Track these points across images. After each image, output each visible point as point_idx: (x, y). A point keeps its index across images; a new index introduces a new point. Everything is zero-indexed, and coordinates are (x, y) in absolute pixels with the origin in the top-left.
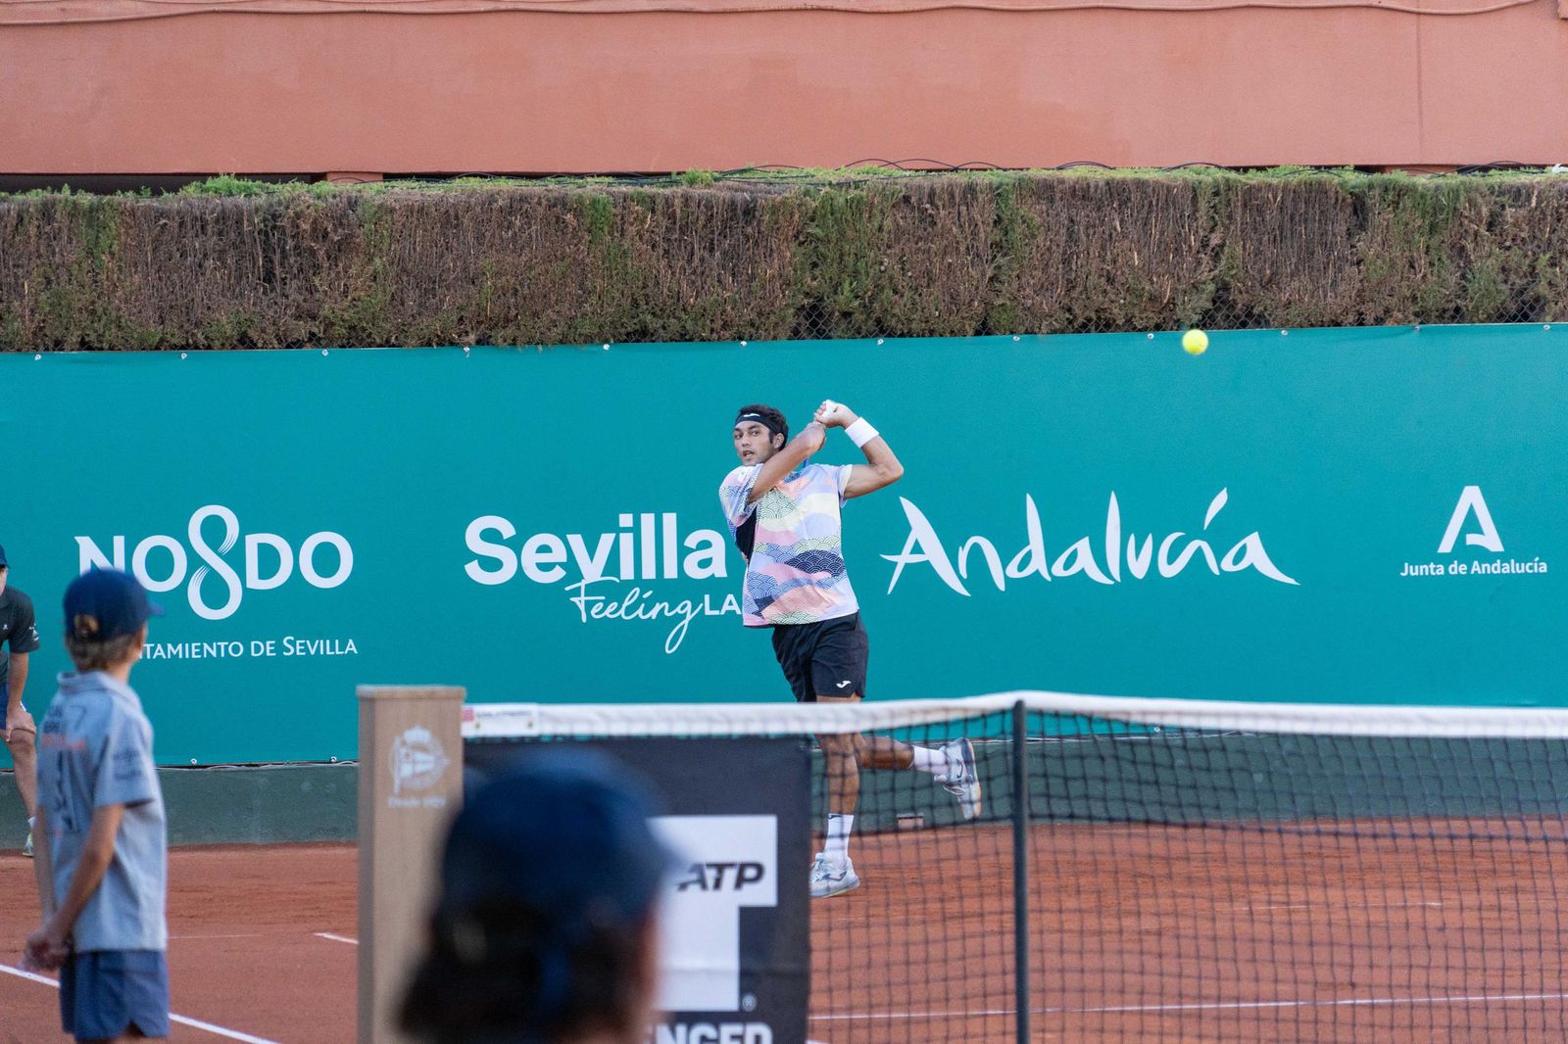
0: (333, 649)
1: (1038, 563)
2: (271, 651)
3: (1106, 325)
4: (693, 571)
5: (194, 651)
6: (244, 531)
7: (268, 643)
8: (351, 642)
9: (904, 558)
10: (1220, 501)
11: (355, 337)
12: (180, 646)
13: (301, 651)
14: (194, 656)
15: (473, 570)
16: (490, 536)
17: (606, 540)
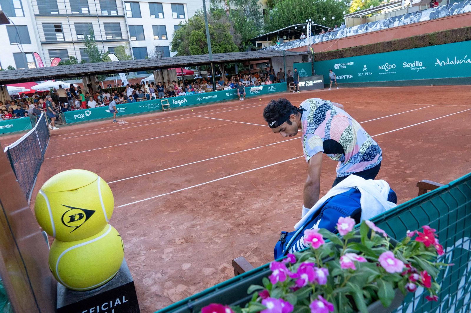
1: (448, 63)
3: (456, 42)
4: (420, 66)
6: (389, 65)
9: (437, 63)
10: (466, 56)
11: (396, 50)
15: (404, 66)
16: (405, 64)
17: (413, 64)
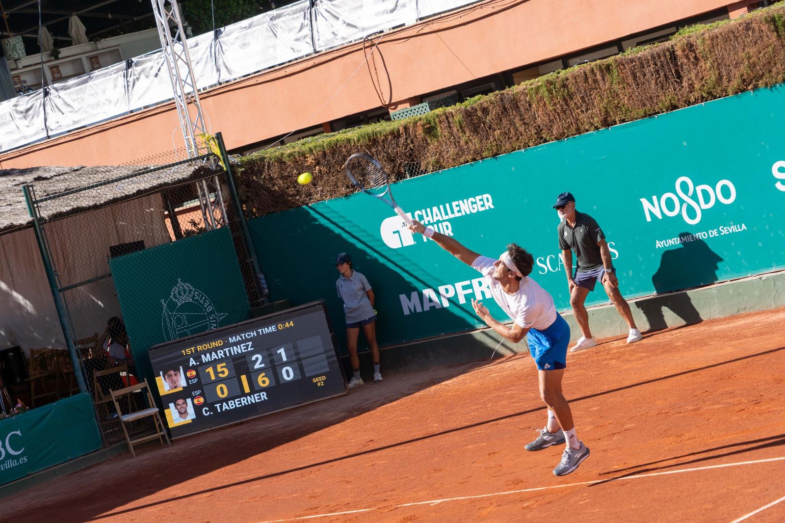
0: (738, 229)
2: (717, 234)
5: (691, 238)
6: (695, 185)
7: (715, 230)
8: (743, 225)
12: (685, 237)
13: (727, 232)
14: (691, 241)
15: (779, 186)
16: (782, 170)
